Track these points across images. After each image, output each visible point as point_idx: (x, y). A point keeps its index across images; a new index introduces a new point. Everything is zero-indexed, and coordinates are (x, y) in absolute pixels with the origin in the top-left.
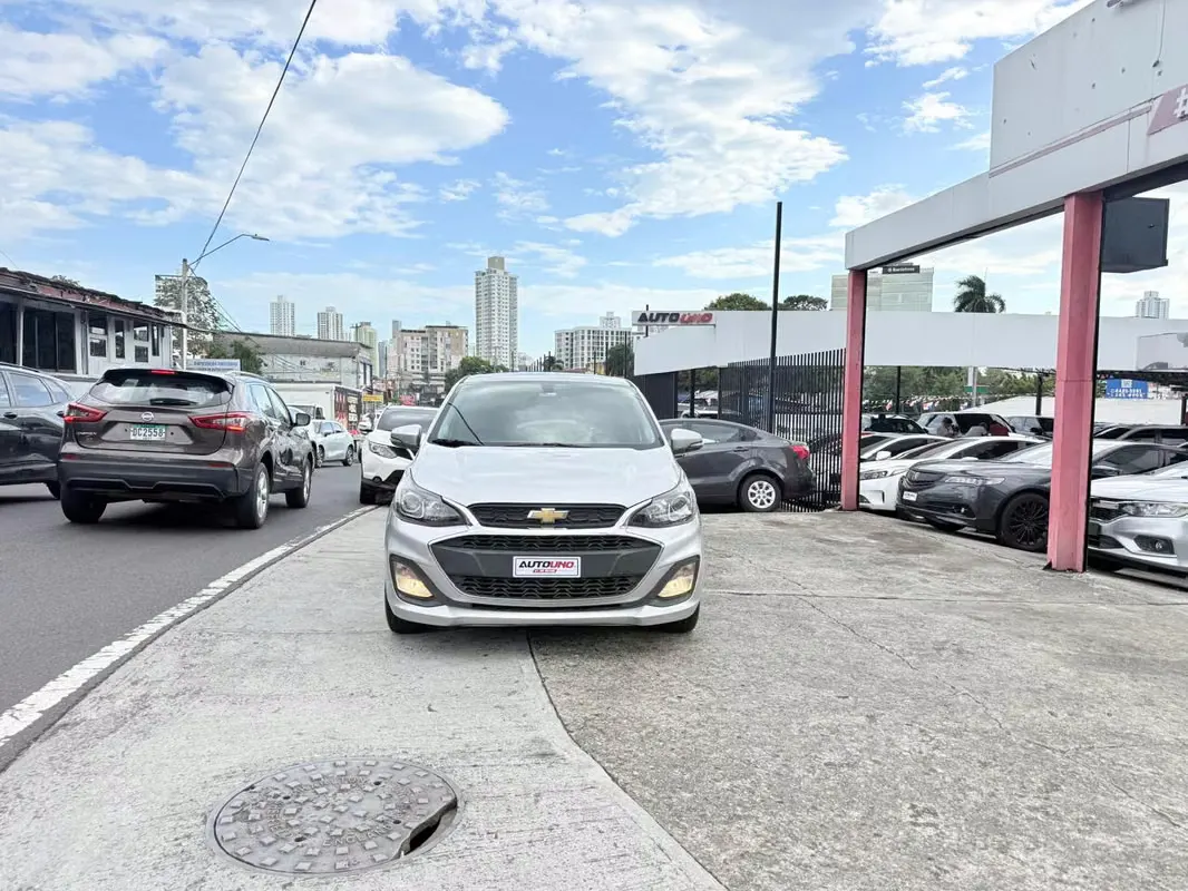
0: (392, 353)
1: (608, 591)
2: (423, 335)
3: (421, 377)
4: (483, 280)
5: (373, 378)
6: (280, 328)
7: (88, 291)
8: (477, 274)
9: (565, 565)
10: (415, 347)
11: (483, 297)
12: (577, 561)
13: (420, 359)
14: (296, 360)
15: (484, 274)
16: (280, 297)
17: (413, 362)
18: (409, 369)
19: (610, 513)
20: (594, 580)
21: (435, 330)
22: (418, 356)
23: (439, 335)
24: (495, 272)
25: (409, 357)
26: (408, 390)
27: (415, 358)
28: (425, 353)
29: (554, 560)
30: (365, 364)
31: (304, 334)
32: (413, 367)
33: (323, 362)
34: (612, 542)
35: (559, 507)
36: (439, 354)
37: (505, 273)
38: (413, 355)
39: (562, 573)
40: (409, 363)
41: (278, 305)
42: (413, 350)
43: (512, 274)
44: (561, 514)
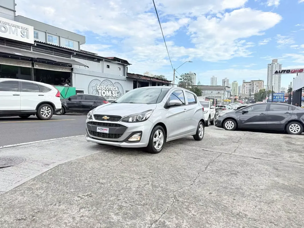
0: (241, 89)
1: (115, 137)
2: (250, 83)
3: (249, 95)
4: (270, 66)
5: (231, 95)
6: (213, 84)
7: (152, 77)
8: (268, 65)
9: (106, 130)
10: (247, 87)
11: (270, 71)
12: (108, 129)
13: (249, 90)
14: (210, 91)
15: (270, 65)
16: (213, 76)
17: (247, 91)
18: (245, 93)
19: (118, 118)
20: (112, 134)
21: (254, 82)
22: (248, 89)
23: (255, 83)
24: (274, 64)
25: (245, 90)
26: (245, 99)
27: (247, 90)
28: (250, 88)
29: (104, 128)
30: (228, 92)
31: (219, 85)
32: (246, 93)
33: (217, 92)
34: (117, 125)
35: (108, 116)
36: (254, 88)
37: (278, 64)
38: (247, 89)
39: (105, 132)
40: (245, 91)
41: (213, 78)
42: (247, 88)
43: (280, 64)
44: (108, 118)
